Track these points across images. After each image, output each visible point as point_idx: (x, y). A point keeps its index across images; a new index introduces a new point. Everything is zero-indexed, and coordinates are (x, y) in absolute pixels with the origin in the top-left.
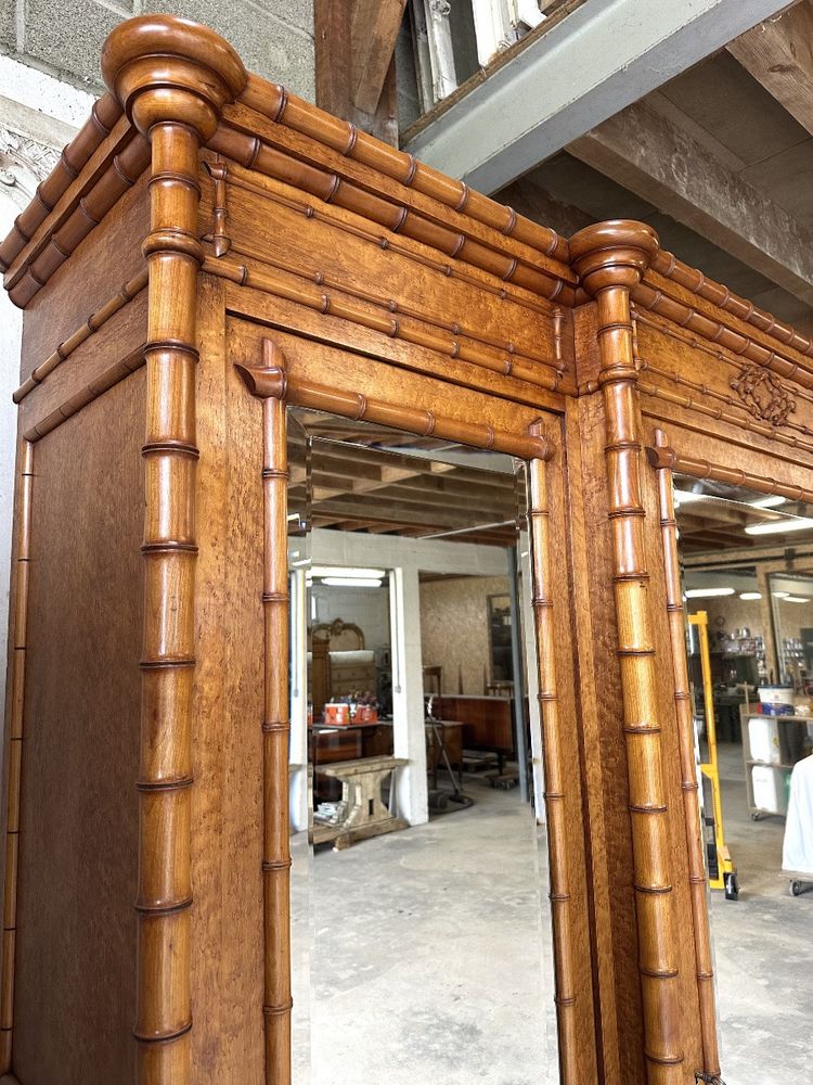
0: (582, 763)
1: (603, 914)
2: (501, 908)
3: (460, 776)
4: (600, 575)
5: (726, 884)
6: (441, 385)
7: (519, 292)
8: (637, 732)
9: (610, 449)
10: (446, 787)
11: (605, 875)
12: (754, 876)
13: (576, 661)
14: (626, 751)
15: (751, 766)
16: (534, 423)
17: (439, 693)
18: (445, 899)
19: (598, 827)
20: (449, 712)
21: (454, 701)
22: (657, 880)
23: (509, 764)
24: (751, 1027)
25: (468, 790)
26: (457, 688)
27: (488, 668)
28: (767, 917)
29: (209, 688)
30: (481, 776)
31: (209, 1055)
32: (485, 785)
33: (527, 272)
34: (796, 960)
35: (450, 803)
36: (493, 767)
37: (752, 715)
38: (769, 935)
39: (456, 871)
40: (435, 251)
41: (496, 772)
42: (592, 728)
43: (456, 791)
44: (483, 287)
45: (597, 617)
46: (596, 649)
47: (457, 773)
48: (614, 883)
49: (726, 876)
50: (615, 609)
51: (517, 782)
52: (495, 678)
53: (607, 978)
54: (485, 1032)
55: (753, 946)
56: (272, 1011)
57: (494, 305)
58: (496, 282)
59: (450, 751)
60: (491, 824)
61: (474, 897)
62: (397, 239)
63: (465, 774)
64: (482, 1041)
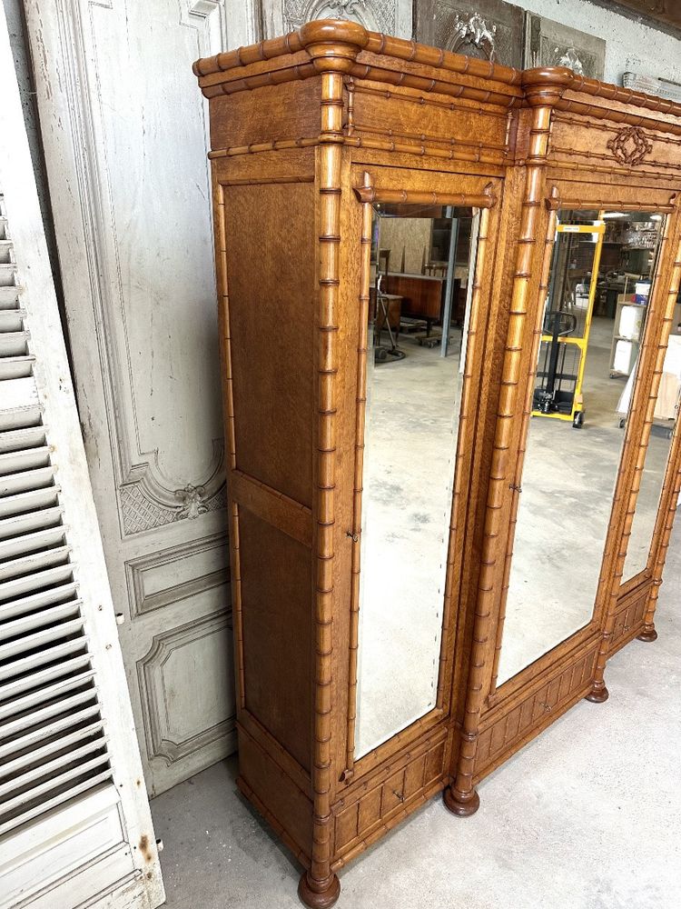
0: (483, 361)
1: (481, 425)
2: (420, 425)
3: (397, 336)
4: (509, 271)
5: (575, 418)
6: (442, 175)
7: (490, 108)
8: (510, 350)
9: (525, 204)
10: (386, 343)
11: (485, 409)
12: (598, 415)
13: (489, 314)
14: (504, 357)
15: (617, 340)
16: (487, 186)
17: (387, 271)
18: (383, 418)
19: (485, 389)
20: (392, 288)
21: (397, 278)
22: (507, 412)
23: (435, 329)
24: (566, 496)
25: (402, 347)
26: (400, 266)
27: (427, 248)
28: (598, 439)
29: (341, 336)
30: (413, 336)
31: (339, 458)
32: (415, 344)
33: (496, 96)
34: (607, 463)
35: (388, 355)
36: (422, 330)
37: (627, 303)
38: (595, 450)
39: (391, 401)
40: (447, 97)
41: (424, 334)
42: (490, 346)
43: (394, 347)
44: (470, 110)
45: (503, 292)
46: (500, 308)
47: (395, 334)
48: (488, 412)
49: (576, 413)
50: (512, 290)
51: (439, 342)
52: (432, 258)
53: (479, 449)
54: (405, 490)
55: (584, 455)
56: (357, 448)
57: (474, 121)
58: (477, 105)
59: (391, 319)
60: (418, 371)
61: (402, 418)
62: (427, 96)
63: (400, 334)
64: (402, 494)
